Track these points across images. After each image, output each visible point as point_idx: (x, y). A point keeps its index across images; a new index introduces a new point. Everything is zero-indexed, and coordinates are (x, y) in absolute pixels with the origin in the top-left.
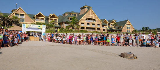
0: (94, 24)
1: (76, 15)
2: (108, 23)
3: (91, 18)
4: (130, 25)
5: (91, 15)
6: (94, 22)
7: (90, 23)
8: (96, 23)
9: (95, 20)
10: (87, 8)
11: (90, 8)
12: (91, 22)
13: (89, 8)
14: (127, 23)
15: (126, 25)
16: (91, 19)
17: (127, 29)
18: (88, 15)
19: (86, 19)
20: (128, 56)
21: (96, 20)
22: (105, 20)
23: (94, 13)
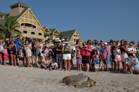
0: (33, 33)
1: (3, 16)
2: (50, 32)
3: (29, 23)
4: (78, 37)
5: (29, 19)
6: (34, 30)
7: (27, 31)
8: (36, 31)
9: (34, 27)
10: (23, 7)
11: (28, 8)
12: (29, 29)
13: (25, 7)
14: (75, 34)
15: (73, 36)
16: (29, 25)
17: (74, 42)
18: (25, 18)
19: (22, 24)
20: (78, 81)
21: (37, 27)
22: (47, 28)
23: (34, 15)
